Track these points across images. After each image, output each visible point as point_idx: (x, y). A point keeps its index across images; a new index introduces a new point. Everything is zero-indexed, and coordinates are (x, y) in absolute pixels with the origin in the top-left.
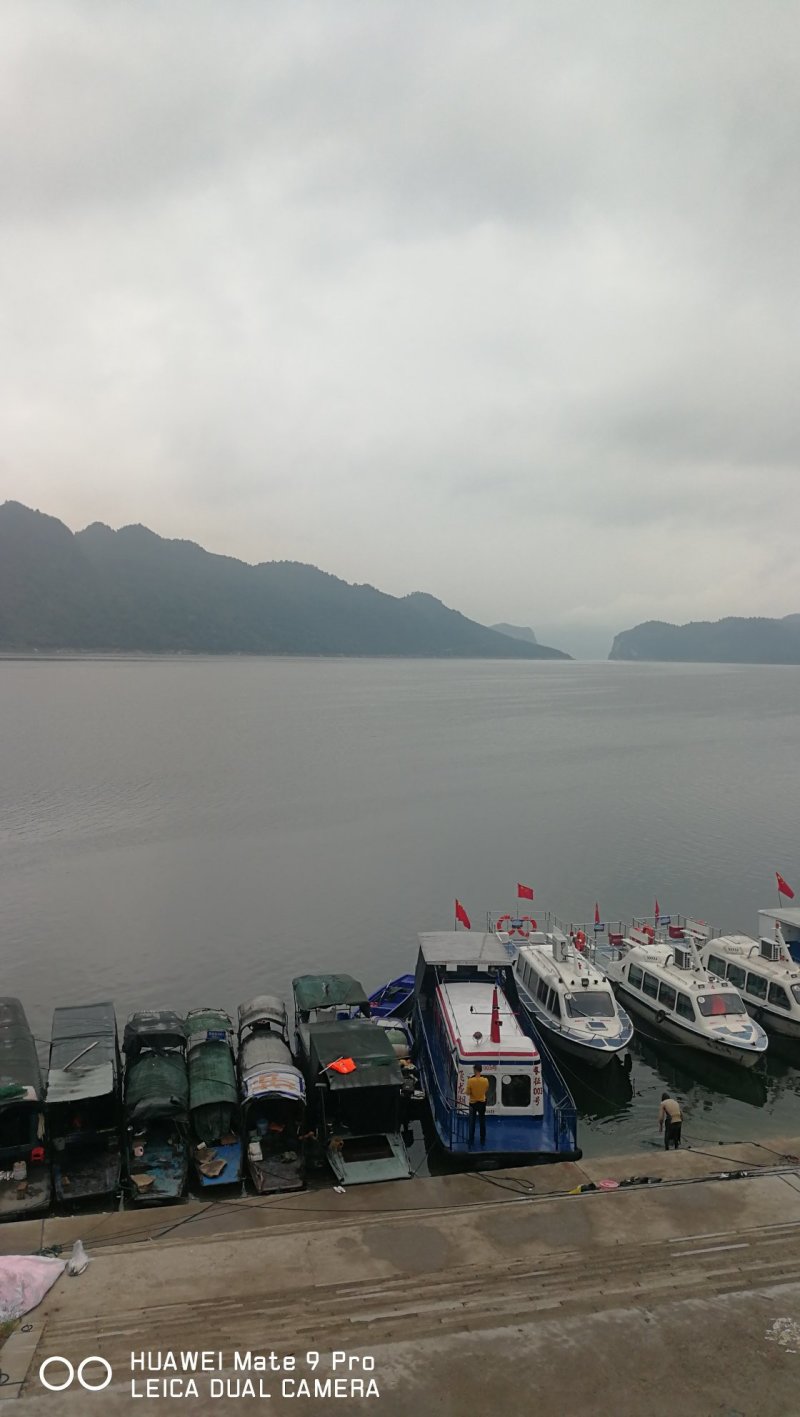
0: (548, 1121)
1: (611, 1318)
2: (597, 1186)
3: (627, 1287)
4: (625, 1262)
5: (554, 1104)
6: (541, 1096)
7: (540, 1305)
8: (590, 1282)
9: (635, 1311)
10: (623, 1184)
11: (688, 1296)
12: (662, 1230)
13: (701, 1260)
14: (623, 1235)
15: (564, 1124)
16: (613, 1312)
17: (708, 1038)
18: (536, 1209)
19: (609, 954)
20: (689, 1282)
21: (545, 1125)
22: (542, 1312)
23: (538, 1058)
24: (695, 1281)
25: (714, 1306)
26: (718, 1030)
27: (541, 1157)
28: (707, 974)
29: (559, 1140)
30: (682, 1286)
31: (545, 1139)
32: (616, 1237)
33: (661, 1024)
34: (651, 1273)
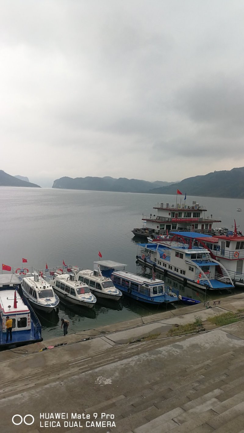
0: (32, 331)
1: (50, 386)
2: (47, 348)
3: (55, 376)
4: (55, 369)
5: (34, 325)
6: (30, 323)
7: (28, 386)
8: (45, 377)
9: (58, 383)
10: (55, 346)
11: (73, 375)
12: (67, 358)
13: (77, 365)
14: (55, 361)
15: (37, 331)
16: (51, 384)
17: (79, 301)
18: (28, 358)
19: (50, 278)
20: (74, 371)
21: (31, 332)
22: (30, 388)
23: (29, 311)
24: (75, 371)
25: (81, 377)
26: (82, 298)
27: (30, 342)
28: (79, 282)
29: (36, 336)
30: (72, 373)
31: (31, 336)
32: (53, 362)
33: (66, 298)
34: (63, 371)
